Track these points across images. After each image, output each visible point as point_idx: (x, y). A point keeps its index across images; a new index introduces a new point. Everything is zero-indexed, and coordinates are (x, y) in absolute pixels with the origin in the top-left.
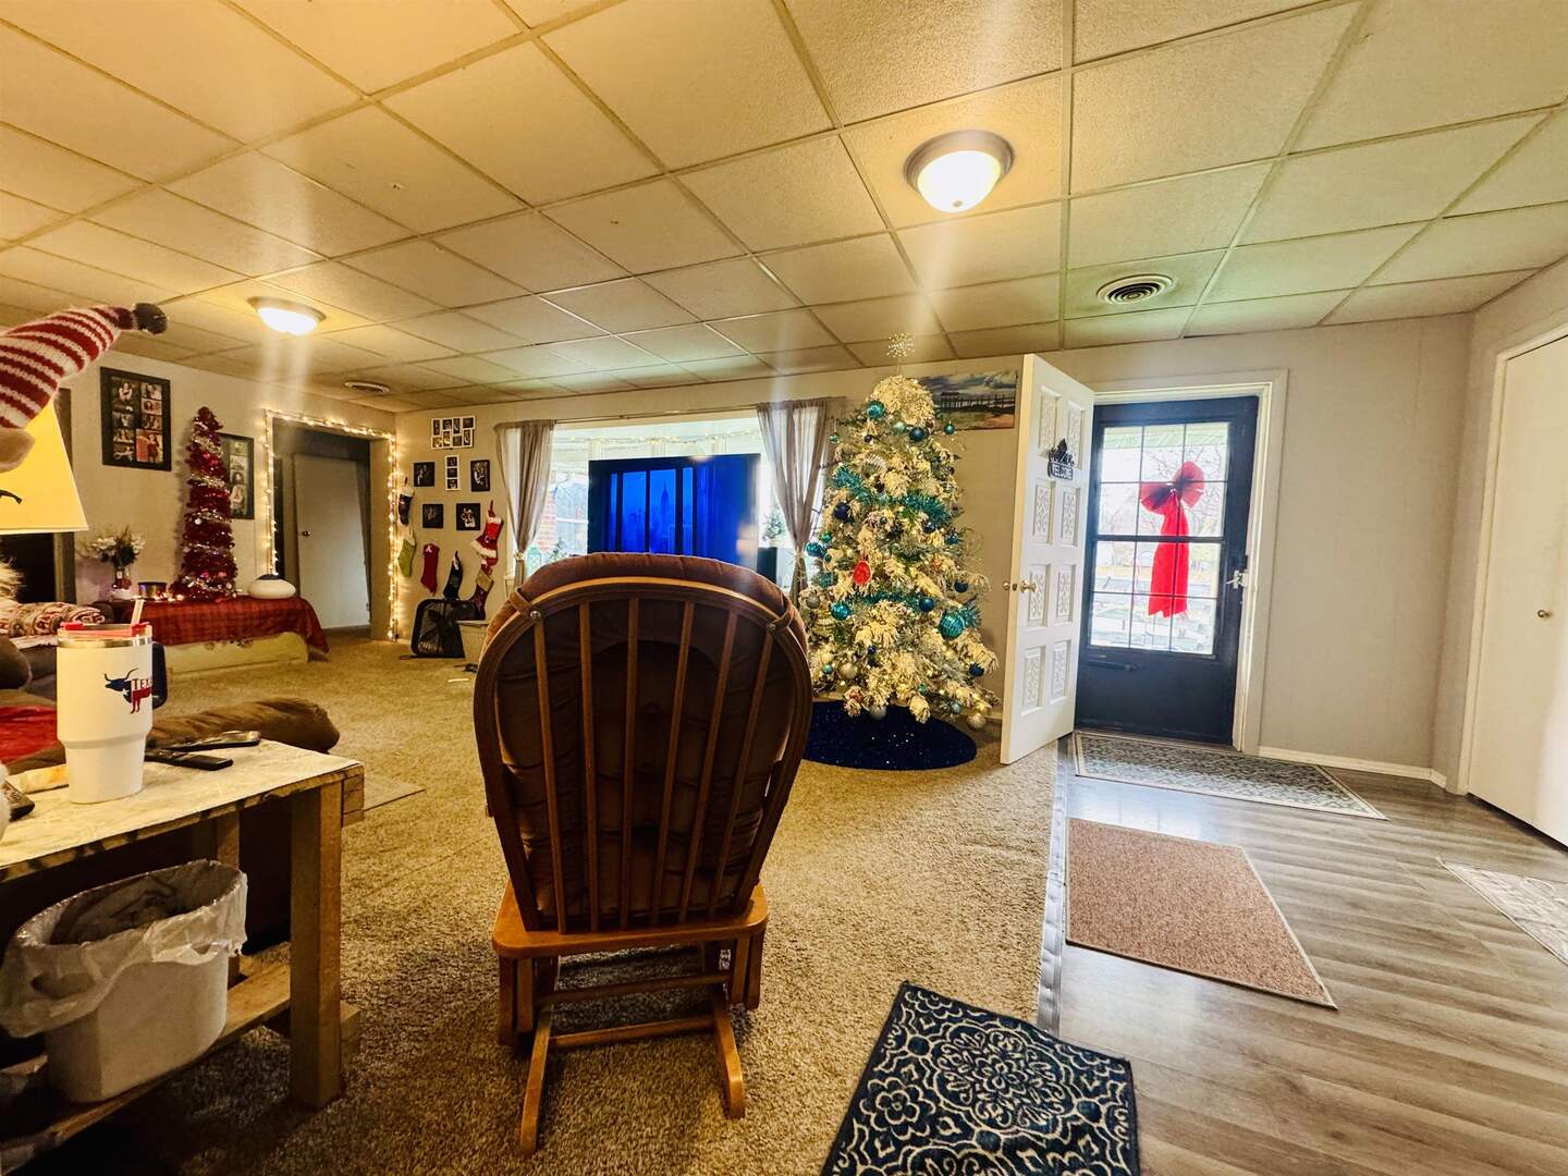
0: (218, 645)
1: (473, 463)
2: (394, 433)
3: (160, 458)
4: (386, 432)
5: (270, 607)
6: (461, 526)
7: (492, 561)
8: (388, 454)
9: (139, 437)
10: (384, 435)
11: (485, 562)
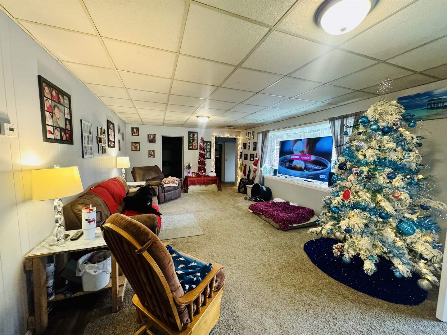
0: (202, 186)
1: (253, 143)
2: (240, 136)
3: (196, 148)
4: (238, 136)
5: (211, 178)
6: (250, 160)
7: (256, 170)
8: (238, 142)
9: (193, 144)
10: (237, 137)
11: (254, 170)
